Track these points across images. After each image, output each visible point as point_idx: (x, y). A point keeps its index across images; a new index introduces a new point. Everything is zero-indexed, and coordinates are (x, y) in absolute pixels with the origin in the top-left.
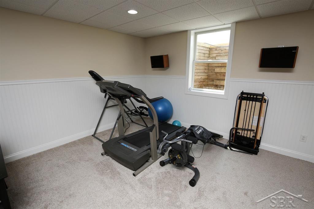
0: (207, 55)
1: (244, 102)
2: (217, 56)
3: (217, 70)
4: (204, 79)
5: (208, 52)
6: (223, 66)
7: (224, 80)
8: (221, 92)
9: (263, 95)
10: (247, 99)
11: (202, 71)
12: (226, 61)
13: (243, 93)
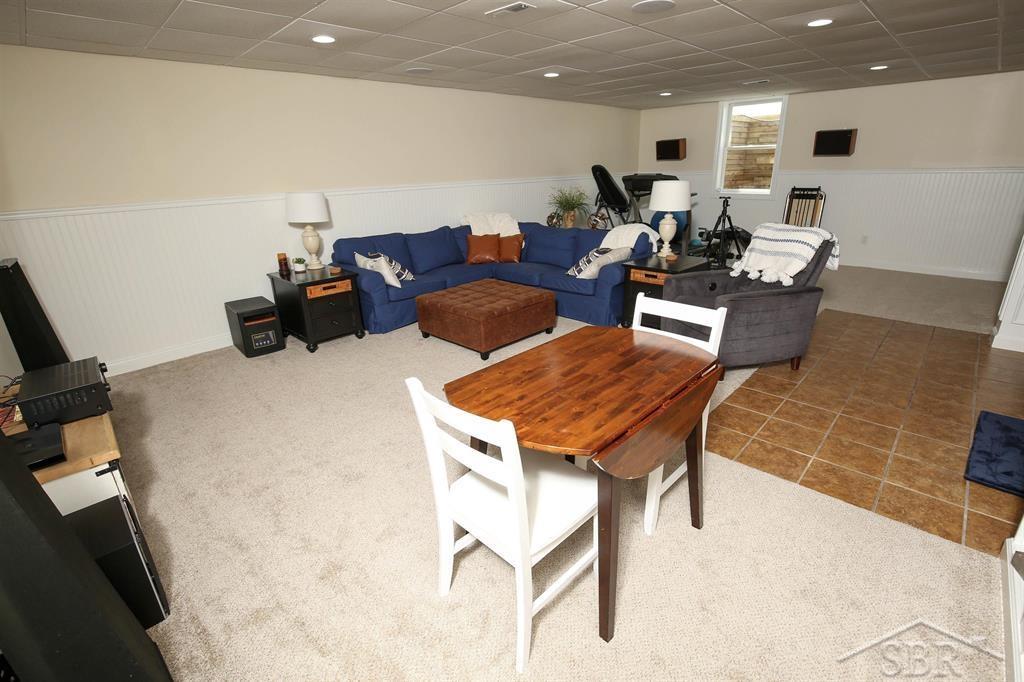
0: (744, 135)
1: (795, 201)
2: (761, 136)
3: (761, 160)
4: (736, 176)
5: (746, 130)
6: (771, 153)
7: (770, 176)
8: (766, 191)
9: (818, 189)
10: (799, 197)
11: (735, 162)
12: (774, 146)
13: (794, 189)
